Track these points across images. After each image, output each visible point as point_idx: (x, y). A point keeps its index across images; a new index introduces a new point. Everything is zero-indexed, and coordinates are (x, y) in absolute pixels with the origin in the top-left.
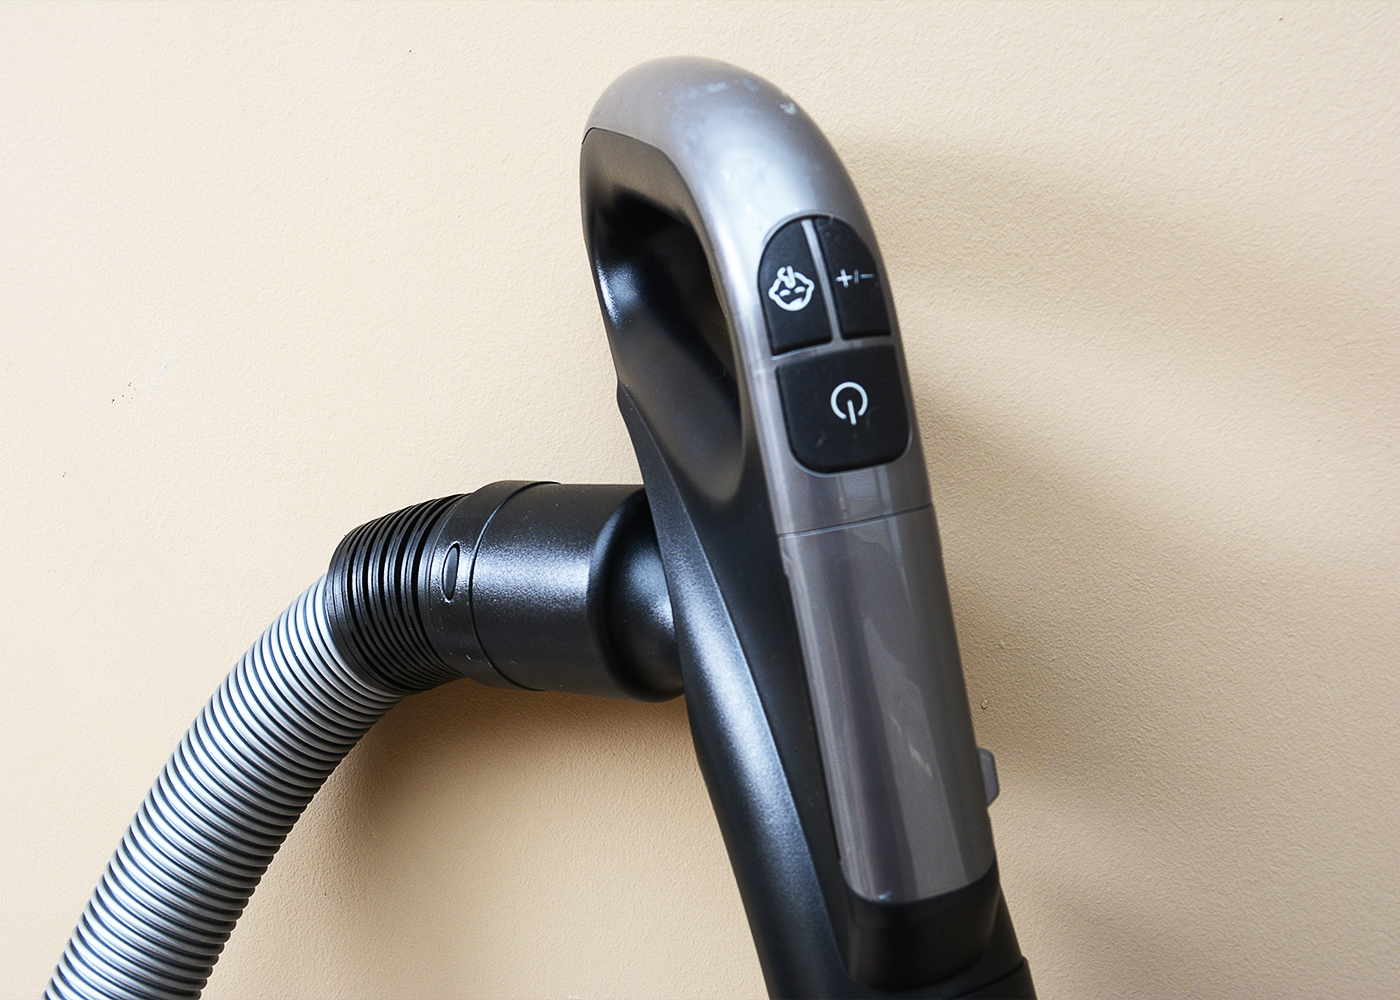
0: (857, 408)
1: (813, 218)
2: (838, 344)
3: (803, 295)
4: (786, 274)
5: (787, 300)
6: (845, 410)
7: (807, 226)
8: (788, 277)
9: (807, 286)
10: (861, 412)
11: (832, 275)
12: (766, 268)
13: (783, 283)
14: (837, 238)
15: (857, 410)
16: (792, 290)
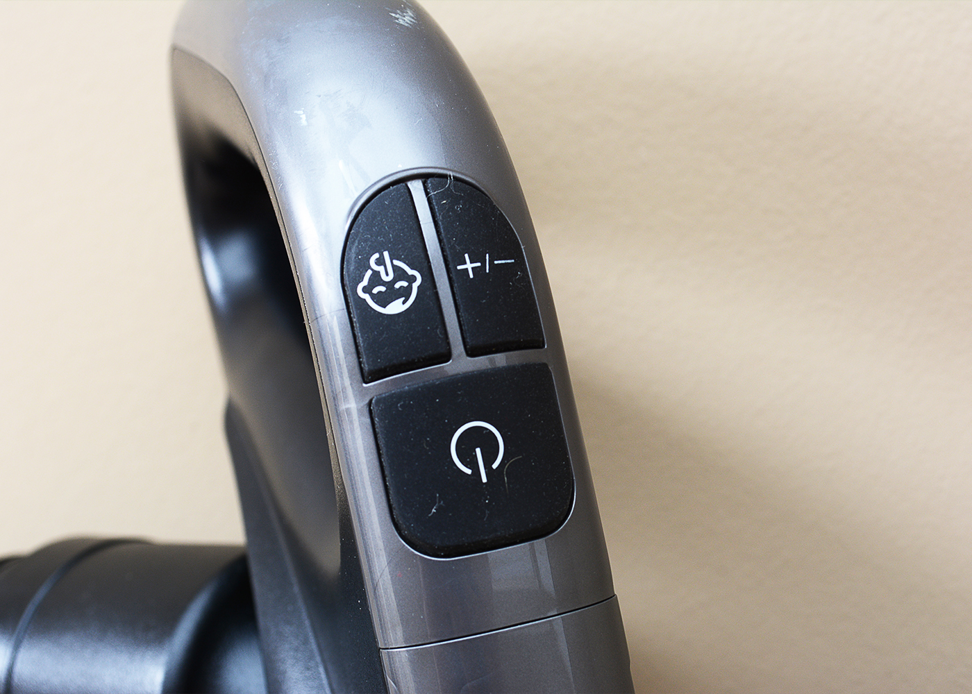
0: (489, 458)
1: (424, 177)
2: (460, 364)
3: (405, 293)
4: (380, 262)
5: (383, 300)
6: (471, 462)
7: (416, 188)
8: (385, 267)
9: (412, 279)
10: (495, 466)
11: (451, 261)
12: (352, 254)
13: (376, 274)
14: (459, 208)
15: (488, 463)
16: (390, 285)
